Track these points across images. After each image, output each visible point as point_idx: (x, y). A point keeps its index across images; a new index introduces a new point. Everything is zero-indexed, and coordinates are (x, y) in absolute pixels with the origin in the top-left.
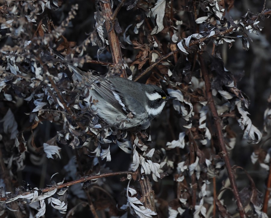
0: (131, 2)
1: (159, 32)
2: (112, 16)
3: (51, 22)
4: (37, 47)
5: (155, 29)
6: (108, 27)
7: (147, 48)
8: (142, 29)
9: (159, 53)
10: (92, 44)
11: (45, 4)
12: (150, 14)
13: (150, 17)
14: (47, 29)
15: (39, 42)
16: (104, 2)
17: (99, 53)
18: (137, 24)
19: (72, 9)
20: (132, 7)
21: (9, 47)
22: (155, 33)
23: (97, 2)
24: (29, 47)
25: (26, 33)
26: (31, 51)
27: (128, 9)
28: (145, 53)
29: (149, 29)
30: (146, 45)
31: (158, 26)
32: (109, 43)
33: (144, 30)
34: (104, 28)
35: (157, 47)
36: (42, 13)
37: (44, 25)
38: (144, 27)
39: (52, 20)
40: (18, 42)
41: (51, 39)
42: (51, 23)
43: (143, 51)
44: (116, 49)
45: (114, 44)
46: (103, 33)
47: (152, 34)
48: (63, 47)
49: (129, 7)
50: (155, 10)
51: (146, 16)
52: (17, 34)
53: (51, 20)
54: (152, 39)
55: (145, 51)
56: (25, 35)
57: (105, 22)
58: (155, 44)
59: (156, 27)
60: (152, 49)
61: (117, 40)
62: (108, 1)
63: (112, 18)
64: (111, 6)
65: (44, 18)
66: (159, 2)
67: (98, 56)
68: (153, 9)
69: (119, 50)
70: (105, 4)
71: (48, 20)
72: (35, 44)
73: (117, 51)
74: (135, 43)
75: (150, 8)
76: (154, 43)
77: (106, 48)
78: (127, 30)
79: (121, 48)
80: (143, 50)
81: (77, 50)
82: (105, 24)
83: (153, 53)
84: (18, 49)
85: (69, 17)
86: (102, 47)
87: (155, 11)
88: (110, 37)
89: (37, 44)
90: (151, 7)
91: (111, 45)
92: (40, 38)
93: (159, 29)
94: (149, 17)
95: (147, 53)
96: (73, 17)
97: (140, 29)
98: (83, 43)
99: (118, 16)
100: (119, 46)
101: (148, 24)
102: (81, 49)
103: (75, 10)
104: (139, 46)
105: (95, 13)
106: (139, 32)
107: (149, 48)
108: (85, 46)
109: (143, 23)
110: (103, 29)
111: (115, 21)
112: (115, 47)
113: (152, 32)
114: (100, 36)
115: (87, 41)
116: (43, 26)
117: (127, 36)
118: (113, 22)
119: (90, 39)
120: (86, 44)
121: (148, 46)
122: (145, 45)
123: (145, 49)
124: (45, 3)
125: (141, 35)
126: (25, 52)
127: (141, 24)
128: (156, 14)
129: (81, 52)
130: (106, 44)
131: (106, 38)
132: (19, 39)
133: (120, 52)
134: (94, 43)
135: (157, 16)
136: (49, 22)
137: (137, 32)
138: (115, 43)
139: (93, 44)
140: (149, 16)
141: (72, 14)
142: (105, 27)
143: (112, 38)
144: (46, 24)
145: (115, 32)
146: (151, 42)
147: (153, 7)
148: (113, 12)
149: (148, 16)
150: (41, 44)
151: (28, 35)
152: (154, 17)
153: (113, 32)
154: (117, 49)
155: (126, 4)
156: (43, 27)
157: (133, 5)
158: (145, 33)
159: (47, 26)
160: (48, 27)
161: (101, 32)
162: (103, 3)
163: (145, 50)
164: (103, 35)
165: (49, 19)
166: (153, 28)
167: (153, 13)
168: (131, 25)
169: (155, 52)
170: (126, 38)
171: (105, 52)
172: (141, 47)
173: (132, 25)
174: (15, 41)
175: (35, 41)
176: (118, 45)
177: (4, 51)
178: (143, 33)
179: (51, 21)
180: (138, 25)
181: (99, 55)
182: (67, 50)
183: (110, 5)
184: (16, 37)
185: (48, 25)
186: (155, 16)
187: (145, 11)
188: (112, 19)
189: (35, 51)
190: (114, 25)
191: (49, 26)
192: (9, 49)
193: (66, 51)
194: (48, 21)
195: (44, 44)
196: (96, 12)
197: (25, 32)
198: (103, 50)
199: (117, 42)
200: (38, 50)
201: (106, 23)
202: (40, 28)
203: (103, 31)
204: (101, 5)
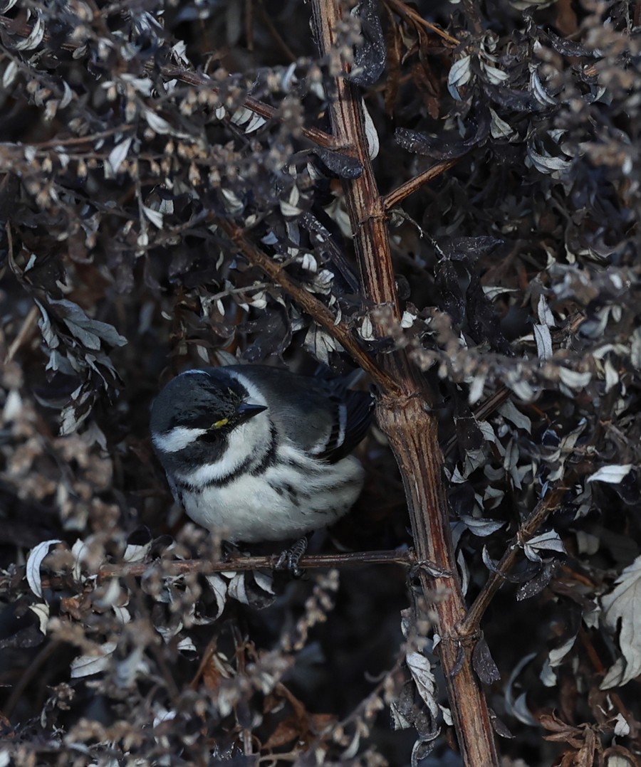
0: (533, 572)
1: (631, 681)
2: (463, 621)
3: (248, 646)
4: (193, 725)
5: (615, 671)
6: (449, 661)
7: (591, 738)
8: (572, 669)
9: (633, 758)
10: (394, 724)
11: (228, 585)
12: (597, 615)
13: (596, 626)
14: (235, 669)
15: (200, 708)
16: (435, 573)
17: (419, 755)
18: (550, 650)
19: (317, 590)
20: (537, 588)
21: (96, 725)
22: (614, 684)
23: (412, 575)
24: (165, 727)
25: (155, 678)
26: (176, 741)
27: (522, 596)
28: (584, 755)
29: (593, 669)
30: (587, 728)
31: (627, 658)
32: (453, 717)
33: (579, 673)
34: (434, 666)
35: (625, 736)
36: (218, 616)
37: (222, 656)
38: (576, 663)
39: (250, 639)
40: (128, 710)
41: (243, 693)
42: (246, 650)
43: (579, 749)
44: (477, 739)
45: (473, 721)
46: (434, 684)
47: (604, 687)
48: (291, 734)
49: (523, 589)
50: (616, 600)
51: (584, 625)
52: (124, 680)
53: (247, 639)
54: (606, 706)
55: (586, 750)
56: (153, 684)
57: (438, 645)
58: (618, 725)
59: (619, 661)
60: (607, 744)
61: (483, 709)
62: (448, 570)
63: (463, 630)
64: (462, 585)
65: (223, 632)
66: (630, 574)
67: (416, 764)
68: (607, 600)
69: (490, 743)
70: (438, 581)
71: (238, 640)
72: (188, 716)
73: (481, 747)
74: (548, 722)
75: (598, 594)
76: (617, 721)
77: (444, 736)
78: (515, 673)
79: (497, 736)
80: (577, 744)
81: (338, 735)
82: (440, 651)
83: (613, 755)
84: (126, 732)
85: (306, 619)
86: (430, 732)
87: (615, 603)
88: (458, 698)
89: (194, 713)
90: (603, 590)
91: (462, 725)
92: (204, 692)
93: (628, 669)
94: (593, 627)
95: (592, 758)
96: (322, 618)
97: (563, 671)
98: (358, 710)
99: (485, 621)
100: (487, 727)
101: (592, 652)
102: (349, 731)
103: (328, 591)
104: (560, 732)
105: (405, 612)
106: (557, 681)
107: (599, 739)
108: (364, 720)
109: (572, 648)
110: (432, 670)
111: (473, 639)
112: (475, 731)
113: (606, 680)
114: (422, 693)
115: (373, 704)
116: (219, 658)
117: (516, 693)
118: (468, 642)
119: (381, 695)
120: (369, 714)
121: (596, 733)
122: (583, 728)
123: (584, 743)
124: (227, 581)
125: (565, 691)
126: (153, 743)
127: (565, 649)
128: (618, 615)
129: (351, 741)
130: (442, 723)
131: (444, 701)
132: (132, 700)
133: (491, 750)
134: (401, 718)
135: (623, 625)
136: (239, 645)
137: (550, 681)
138: (476, 718)
139: (396, 721)
140: (592, 622)
141: (319, 605)
142: (438, 663)
143: (464, 700)
144: (230, 651)
145: (477, 679)
146: (606, 718)
147: (610, 591)
148: (469, 608)
149: (589, 625)
150: (207, 714)
151: (161, 682)
152: (612, 627)
153: (467, 681)
154: (481, 741)
155: (515, 579)
156: (218, 660)
157: (540, 584)
158: (579, 683)
159: (235, 661)
160: (238, 662)
161: (424, 678)
162: (433, 578)
163: (583, 747)
164: (431, 689)
165: (240, 634)
166: (608, 663)
167: (609, 613)
168: (532, 656)
169: (619, 754)
170: (513, 704)
171: (440, 752)
172: (568, 737)
173: (536, 657)
174: (120, 708)
175: (188, 705)
176: (485, 727)
177: (77, 741)
178: (575, 683)
179: (249, 642)
180: (555, 656)
181: (419, 761)
182: (306, 744)
183: (456, 584)
184: (119, 694)
185: (236, 656)
186: (615, 624)
187: (578, 607)
188: (463, 632)
189: (189, 740)
190: (472, 653)
191: (240, 660)
192: (94, 731)
193: (300, 747)
194: (236, 643)
195: (218, 712)
196: (407, 608)
197: (152, 672)
198: (432, 745)
199: (483, 717)
200: (197, 735)
201: (442, 647)
202: (209, 666)
203: (431, 677)
204: (424, 582)
